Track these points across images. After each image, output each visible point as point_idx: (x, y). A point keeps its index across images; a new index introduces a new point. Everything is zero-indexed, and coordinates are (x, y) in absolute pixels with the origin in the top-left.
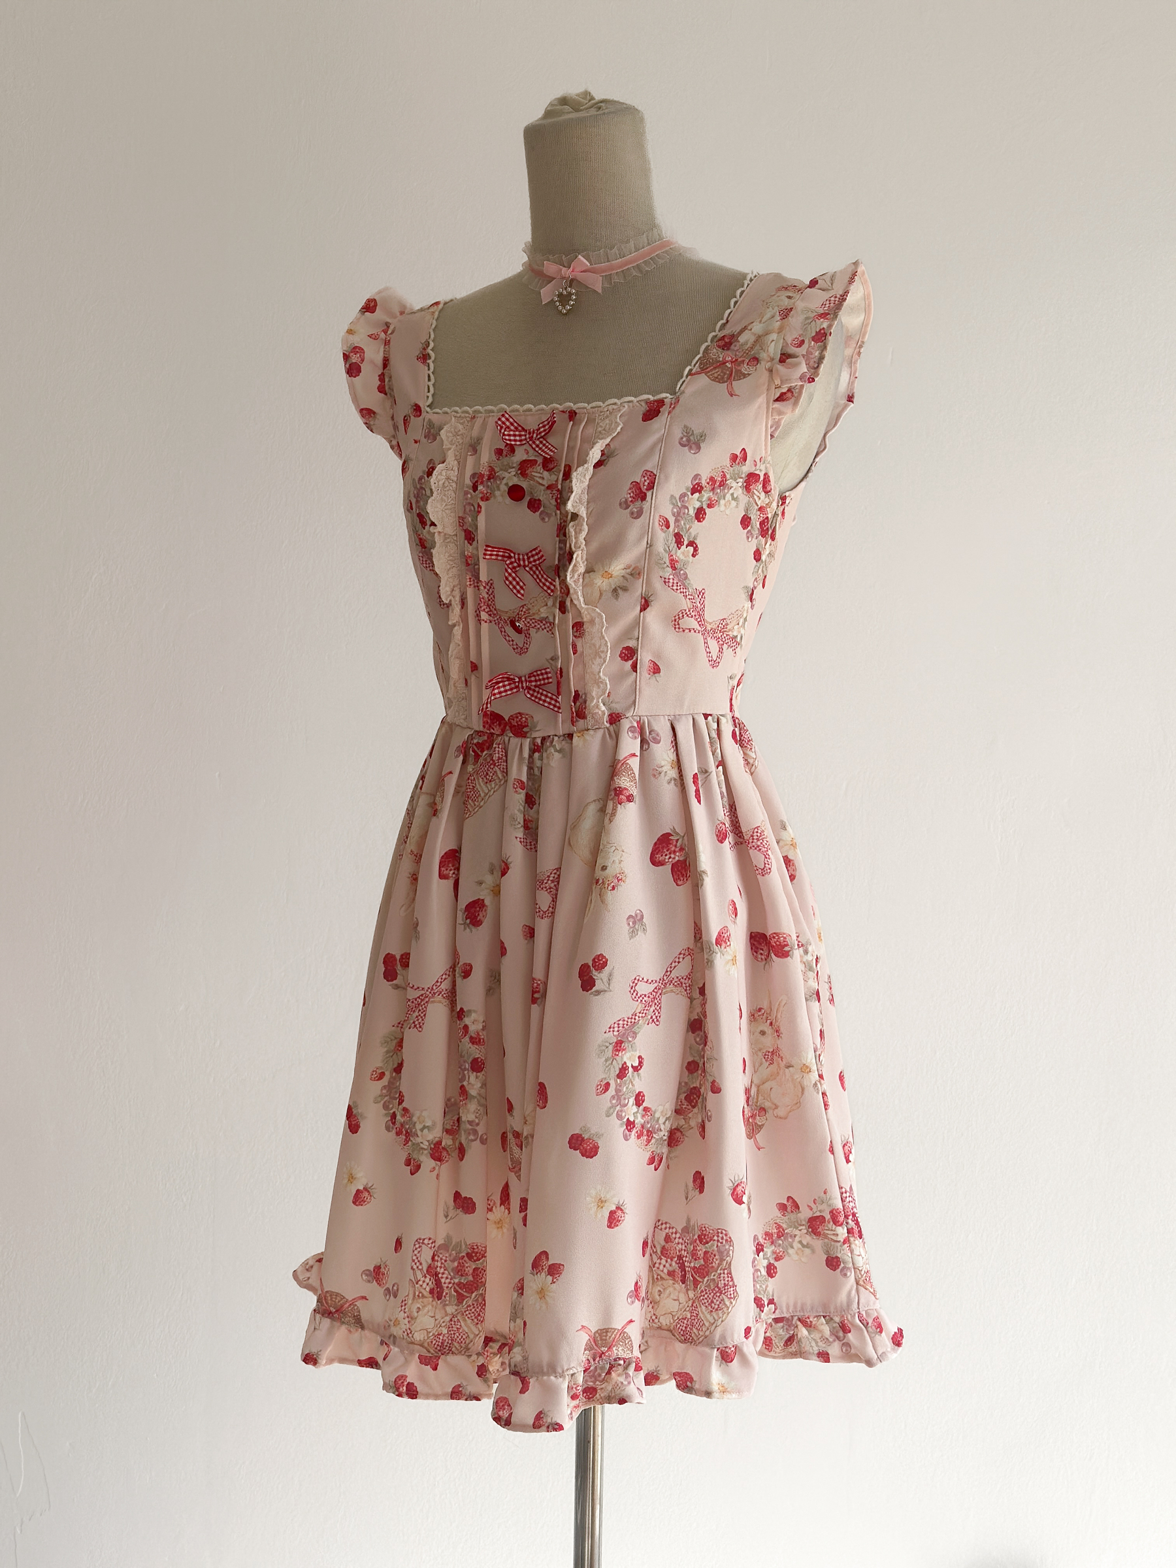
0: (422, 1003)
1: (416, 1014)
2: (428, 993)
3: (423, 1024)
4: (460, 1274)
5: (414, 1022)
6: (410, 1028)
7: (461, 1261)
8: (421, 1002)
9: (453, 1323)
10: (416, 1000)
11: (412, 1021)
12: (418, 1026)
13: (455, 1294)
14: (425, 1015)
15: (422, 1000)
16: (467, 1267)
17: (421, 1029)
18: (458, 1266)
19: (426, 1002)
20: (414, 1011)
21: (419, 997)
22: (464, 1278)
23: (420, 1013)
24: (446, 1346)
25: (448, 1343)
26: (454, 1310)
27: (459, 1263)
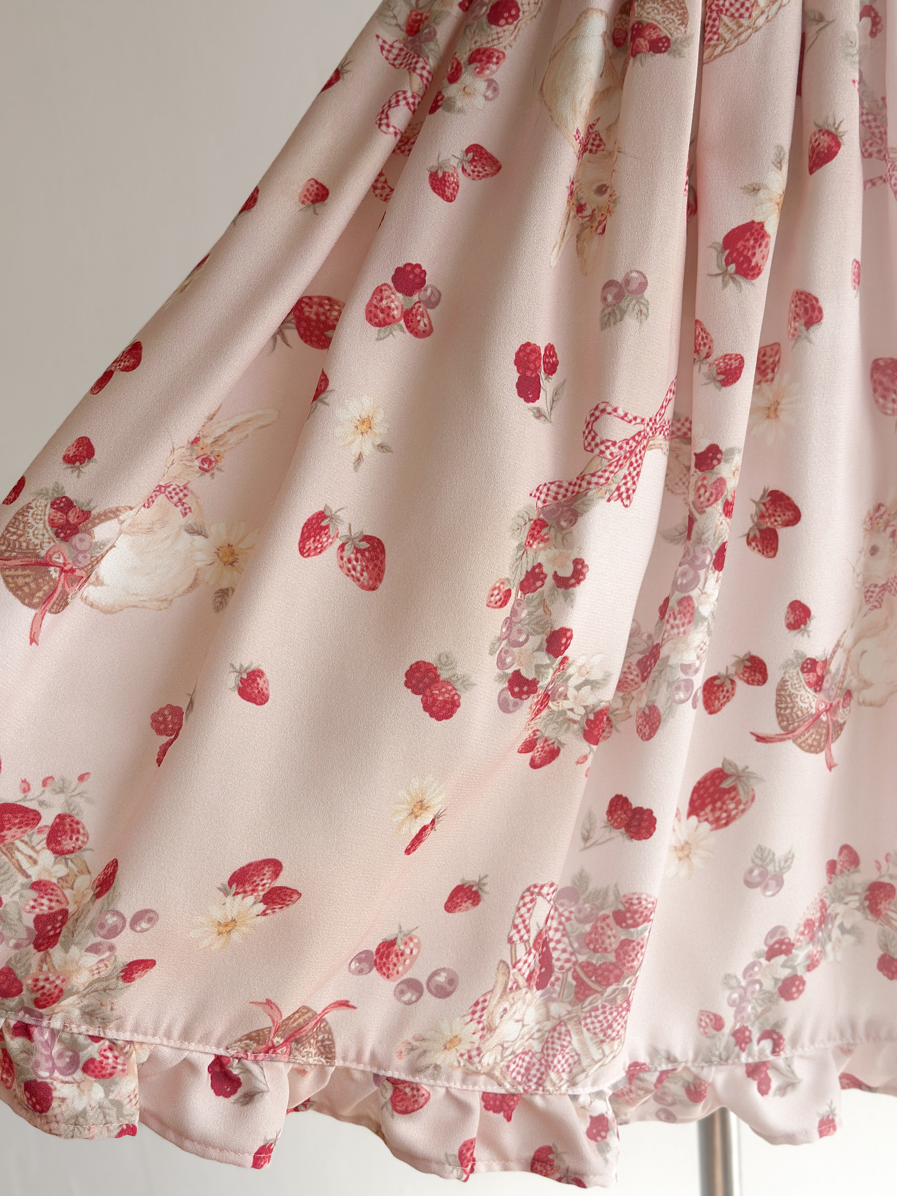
0: (637, 451)
1: (625, 471)
2: (648, 429)
3: (634, 491)
4: (592, 946)
5: (618, 489)
6: (609, 500)
7: (599, 924)
8: (636, 447)
9: (556, 1035)
10: (627, 443)
11: (614, 487)
12: (624, 495)
13: (574, 983)
14: (638, 474)
15: (638, 443)
16: (609, 937)
17: (627, 502)
18: (590, 934)
19: (644, 448)
20: (621, 465)
21: (633, 438)
22: (598, 955)
23: (632, 469)
24: (535, 1076)
25: (538, 1070)
26: (564, 1012)
27: (595, 928)
